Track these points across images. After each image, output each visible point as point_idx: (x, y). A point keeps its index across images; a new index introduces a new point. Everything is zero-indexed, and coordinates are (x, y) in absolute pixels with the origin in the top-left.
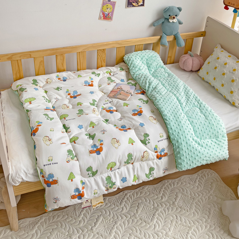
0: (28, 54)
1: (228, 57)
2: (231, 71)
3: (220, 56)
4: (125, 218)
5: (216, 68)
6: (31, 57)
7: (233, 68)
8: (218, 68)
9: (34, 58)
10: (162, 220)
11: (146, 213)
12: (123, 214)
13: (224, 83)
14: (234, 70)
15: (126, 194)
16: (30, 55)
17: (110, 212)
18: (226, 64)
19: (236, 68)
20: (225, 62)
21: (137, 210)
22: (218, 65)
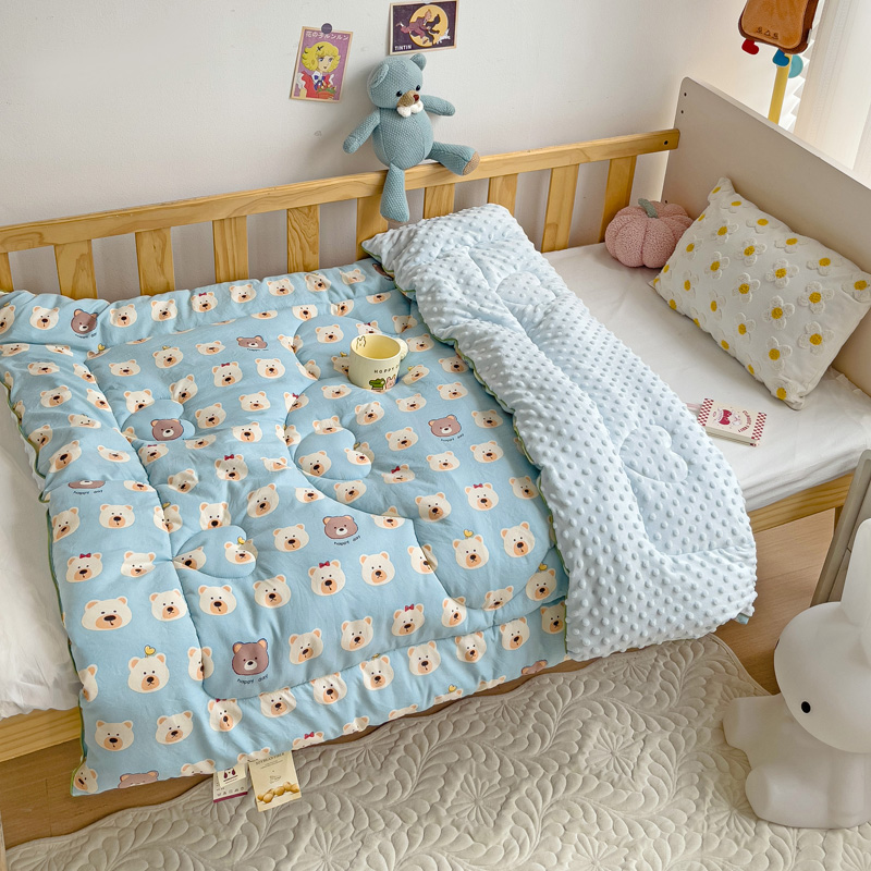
0: (34, 234)
1: (759, 227)
2: (770, 278)
4: (400, 822)
5: (715, 267)
6: (42, 243)
8: (722, 266)
9: (56, 246)
10: (532, 826)
11: (476, 802)
12: (393, 809)
13: (745, 322)
15: (402, 735)
16: (41, 234)
17: (343, 804)
18: (749, 251)
19: (787, 265)
20: (748, 245)
21: (442, 791)
22: (722, 256)
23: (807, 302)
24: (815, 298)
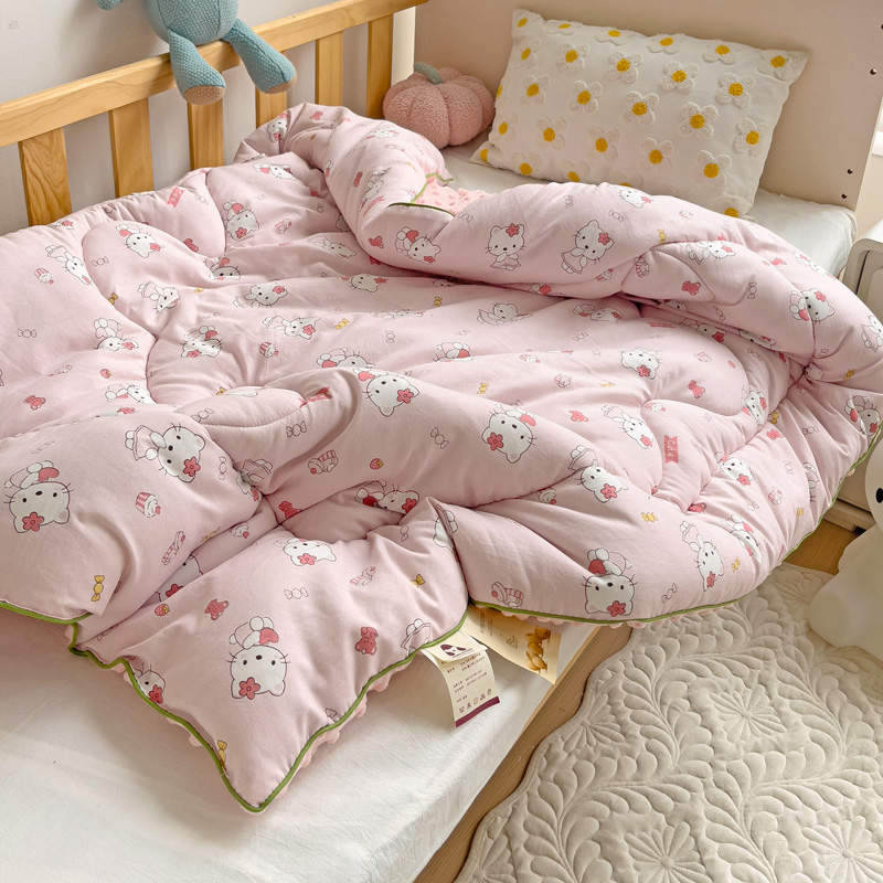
1: (613, 39)
2: (669, 85)
3: (574, 47)
5: (584, 98)
8: (594, 94)
14: (679, 77)
15: (508, 833)
18: (623, 66)
22: (588, 84)
23: (729, 98)
24: (736, 90)
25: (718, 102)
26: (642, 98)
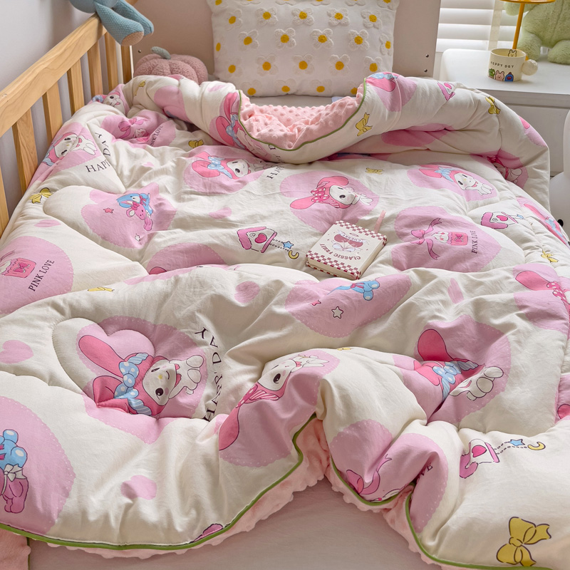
2: (335, 22)
3: (266, 10)
5: (285, 39)
7: (329, 15)
8: (291, 35)
13: (338, 57)
14: (339, 16)
18: (303, 16)
19: (338, 11)
20: (298, 13)
22: (284, 30)
23: (371, 24)
24: (373, 19)
25: (366, 27)
26: (321, 32)
